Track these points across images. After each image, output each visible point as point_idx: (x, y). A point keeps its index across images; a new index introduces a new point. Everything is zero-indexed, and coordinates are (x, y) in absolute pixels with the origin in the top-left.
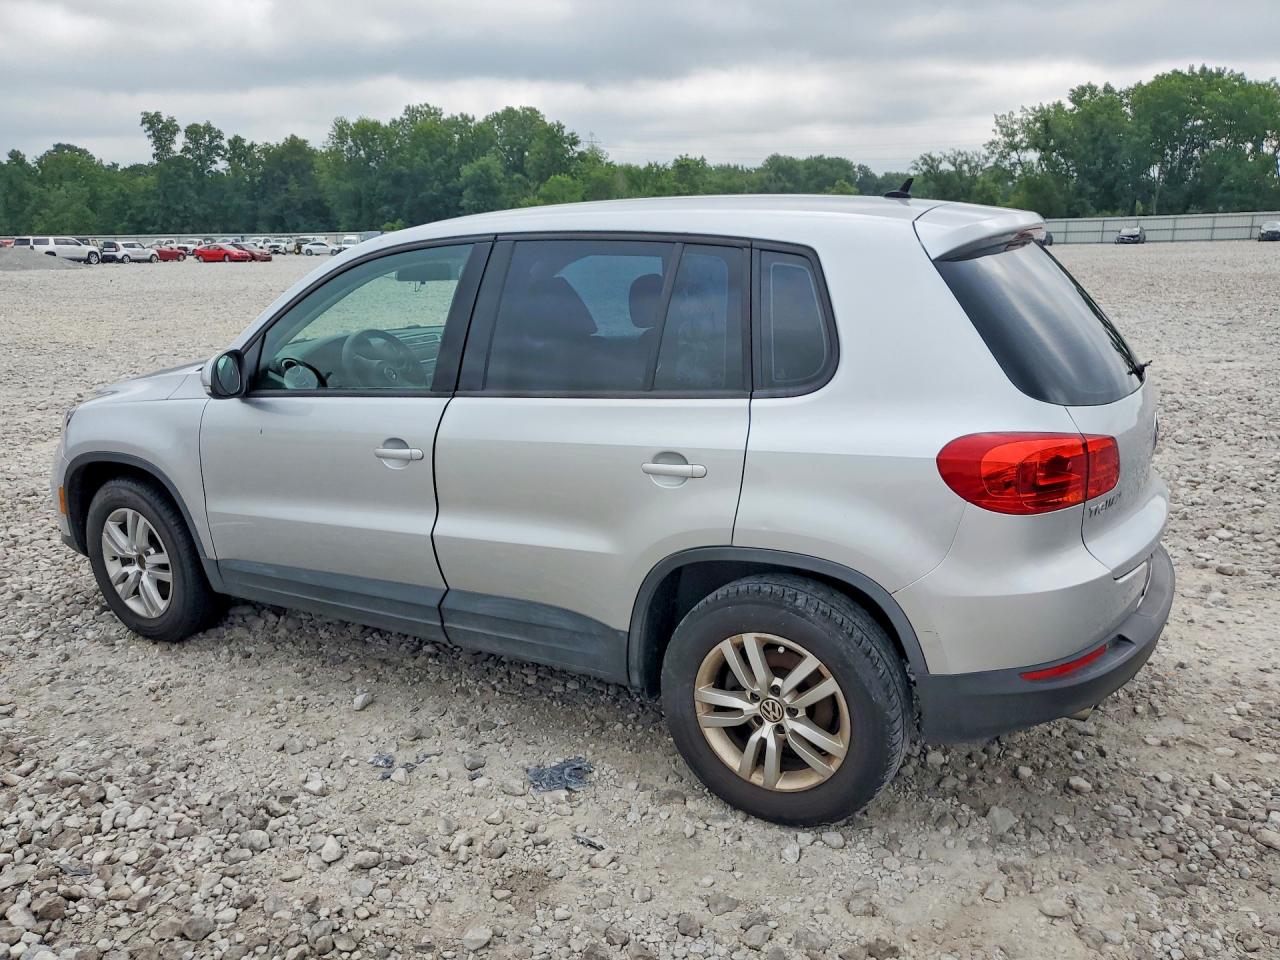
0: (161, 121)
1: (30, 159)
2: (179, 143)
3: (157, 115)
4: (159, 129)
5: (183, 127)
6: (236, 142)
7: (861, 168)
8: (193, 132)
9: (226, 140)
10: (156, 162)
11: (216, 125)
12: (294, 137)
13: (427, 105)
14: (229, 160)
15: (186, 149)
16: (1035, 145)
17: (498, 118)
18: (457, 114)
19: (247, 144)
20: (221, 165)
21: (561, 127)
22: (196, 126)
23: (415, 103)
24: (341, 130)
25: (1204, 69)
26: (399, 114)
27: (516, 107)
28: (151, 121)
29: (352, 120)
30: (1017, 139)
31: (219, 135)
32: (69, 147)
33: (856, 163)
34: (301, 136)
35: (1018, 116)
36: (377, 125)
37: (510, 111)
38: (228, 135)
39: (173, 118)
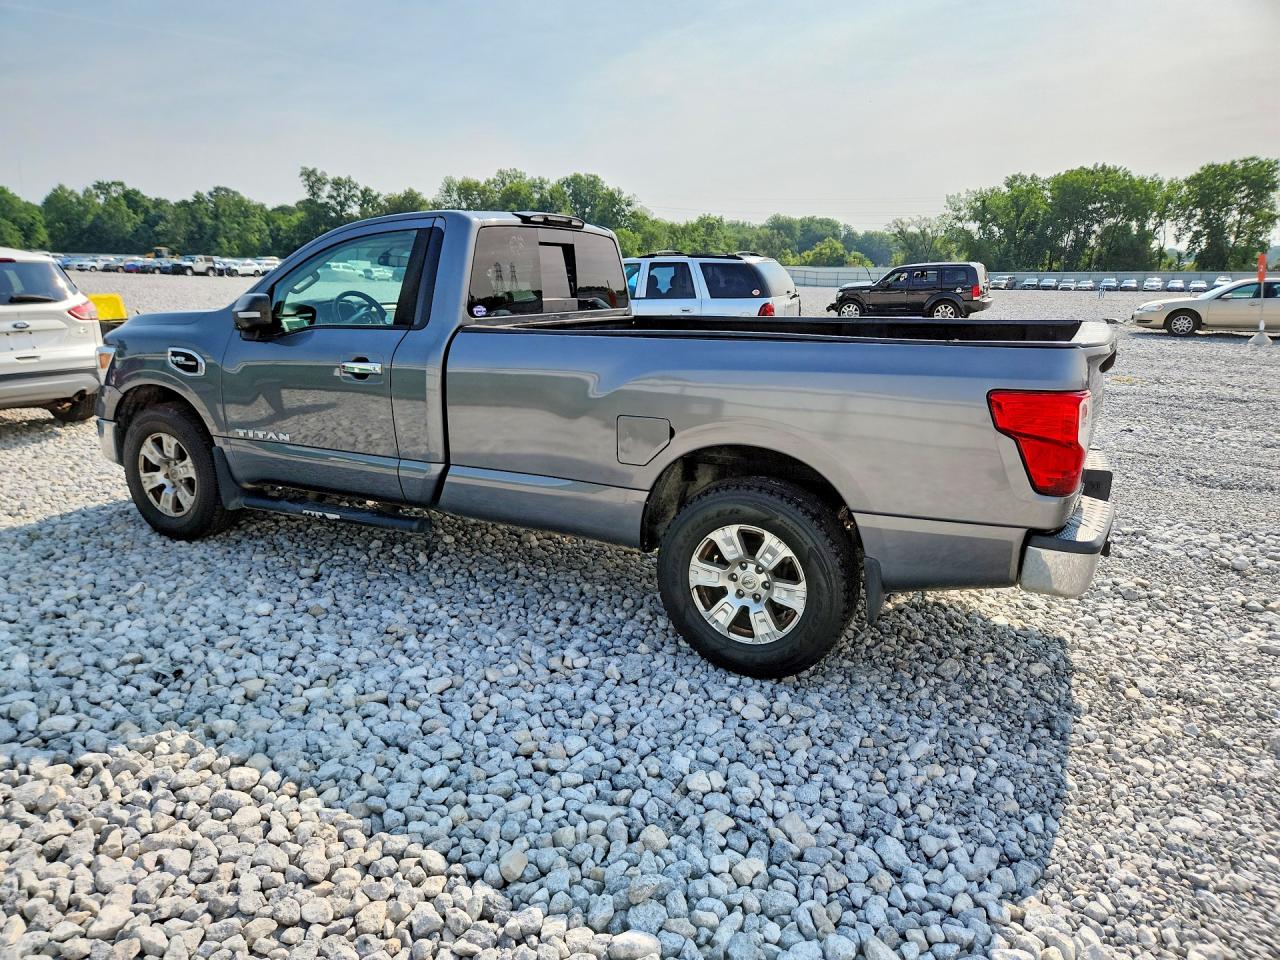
0: (316, 175)
2: (327, 190)
3: (313, 172)
4: (313, 180)
5: (330, 177)
6: (365, 192)
7: (845, 227)
8: (337, 184)
9: (359, 190)
11: (354, 179)
12: (411, 190)
14: (360, 205)
15: (331, 197)
16: (975, 218)
17: (567, 183)
18: (536, 177)
19: (374, 194)
20: (354, 210)
21: (620, 192)
22: (339, 179)
23: (506, 168)
24: (449, 186)
25: (1104, 167)
26: (492, 176)
27: (583, 175)
28: (308, 174)
29: (458, 179)
30: (962, 213)
31: (355, 187)
33: (842, 223)
34: (416, 190)
35: (964, 196)
36: (477, 184)
37: (577, 177)
38: (362, 188)
39: (324, 174)
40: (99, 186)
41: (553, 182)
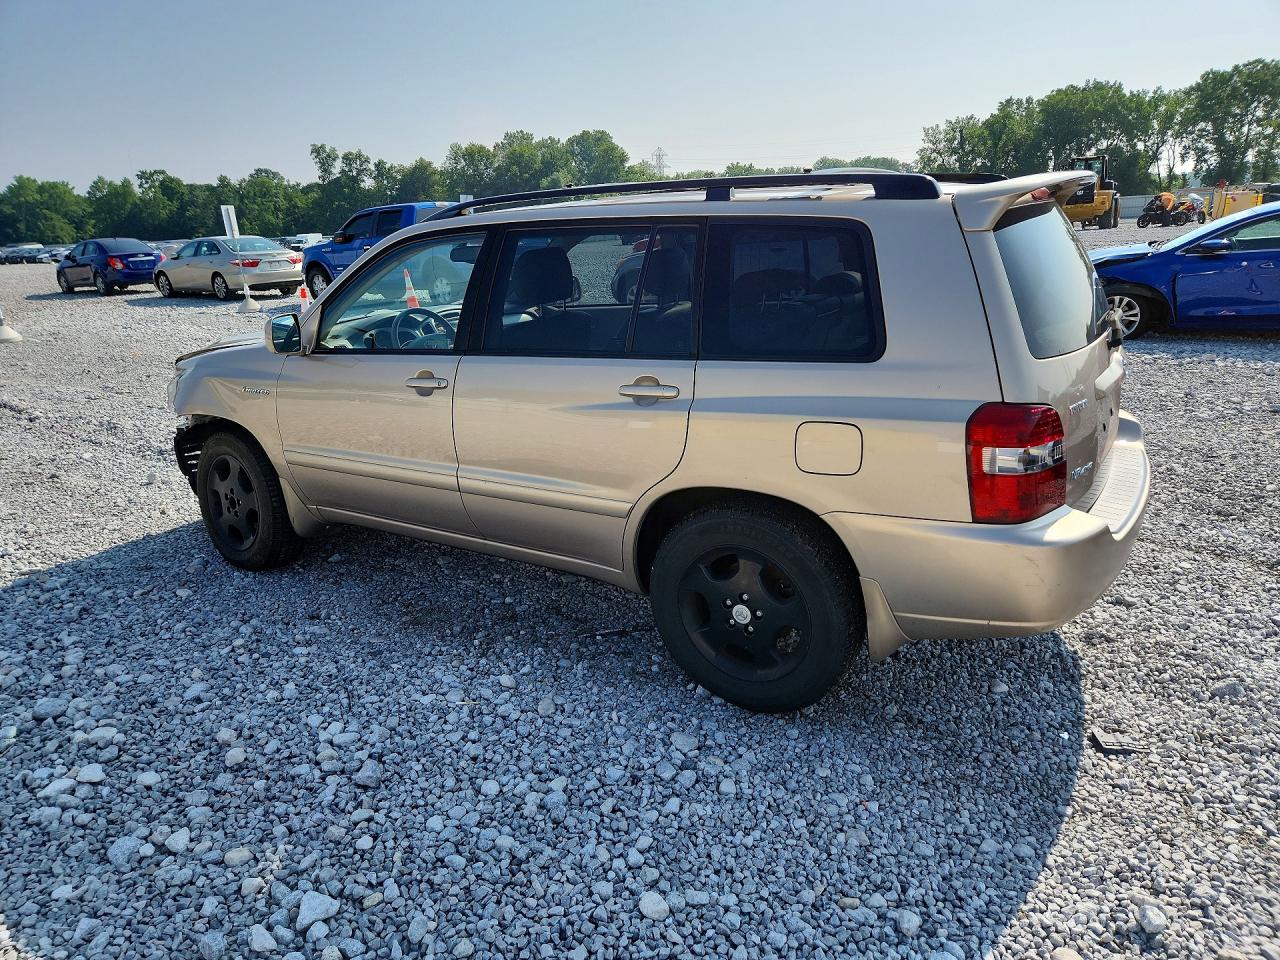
0: (325, 152)
1: (234, 180)
3: (323, 147)
4: (324, 157)
5: (341, 155)
6: (379, 165)
8: (347, 158)
9: (372, 162)
10: (321, 182)
11: (365, 153)
12: (421, 159)
13: (522, 132)
14: (374, 178)
15: (343, 172)
17: (576, 140)
18: (545, 137)
19: (388, 166)
20: (368, 183)
22: (351, 154)
23: (513, 130)
24: (456, 153)
26: (500, 139)
27: (591, 131)
28: (317, 151)
29: (464, 145)
31: (367, 161)
32: (266, 171)
34: (426, 159)
35: (943, 127)
36: (482, 149)
37: (585, 133)
38: (374, 160)
39: (334, 150)
40: (142, 176)
41: (564, 141)
